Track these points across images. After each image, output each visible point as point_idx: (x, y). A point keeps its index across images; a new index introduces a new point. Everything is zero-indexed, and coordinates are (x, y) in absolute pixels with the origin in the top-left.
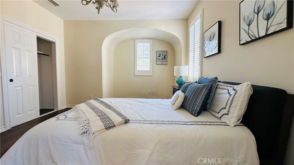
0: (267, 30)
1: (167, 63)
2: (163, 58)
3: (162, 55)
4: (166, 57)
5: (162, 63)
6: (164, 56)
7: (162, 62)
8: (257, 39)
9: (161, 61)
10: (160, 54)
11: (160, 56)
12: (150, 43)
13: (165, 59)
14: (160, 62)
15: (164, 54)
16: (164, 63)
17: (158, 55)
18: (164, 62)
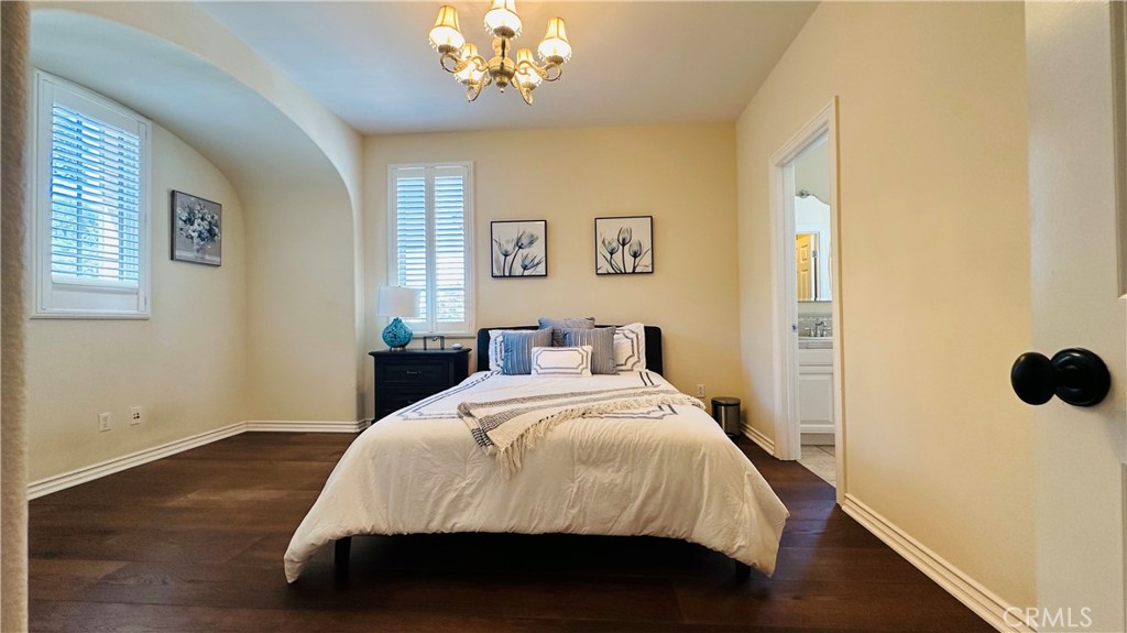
0: (634, 268)
1: (218, 259)
2: (206, 234)
3: (203, 219)
4: (217, 230)
5: (200, 255)
6: (210, 223)
7: (198, 251)
8: (622, 273)
9: (196, 247)
10: (191, 212)
11: (190, 221)
12: (138, 134)
13: (213, 240)
14: (191, 251)
15: (208, 217)
16: (207, 257)
17: (185, 216)
18: (210, 254)
